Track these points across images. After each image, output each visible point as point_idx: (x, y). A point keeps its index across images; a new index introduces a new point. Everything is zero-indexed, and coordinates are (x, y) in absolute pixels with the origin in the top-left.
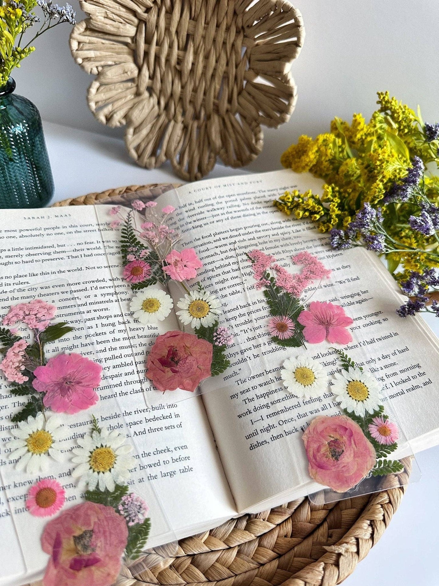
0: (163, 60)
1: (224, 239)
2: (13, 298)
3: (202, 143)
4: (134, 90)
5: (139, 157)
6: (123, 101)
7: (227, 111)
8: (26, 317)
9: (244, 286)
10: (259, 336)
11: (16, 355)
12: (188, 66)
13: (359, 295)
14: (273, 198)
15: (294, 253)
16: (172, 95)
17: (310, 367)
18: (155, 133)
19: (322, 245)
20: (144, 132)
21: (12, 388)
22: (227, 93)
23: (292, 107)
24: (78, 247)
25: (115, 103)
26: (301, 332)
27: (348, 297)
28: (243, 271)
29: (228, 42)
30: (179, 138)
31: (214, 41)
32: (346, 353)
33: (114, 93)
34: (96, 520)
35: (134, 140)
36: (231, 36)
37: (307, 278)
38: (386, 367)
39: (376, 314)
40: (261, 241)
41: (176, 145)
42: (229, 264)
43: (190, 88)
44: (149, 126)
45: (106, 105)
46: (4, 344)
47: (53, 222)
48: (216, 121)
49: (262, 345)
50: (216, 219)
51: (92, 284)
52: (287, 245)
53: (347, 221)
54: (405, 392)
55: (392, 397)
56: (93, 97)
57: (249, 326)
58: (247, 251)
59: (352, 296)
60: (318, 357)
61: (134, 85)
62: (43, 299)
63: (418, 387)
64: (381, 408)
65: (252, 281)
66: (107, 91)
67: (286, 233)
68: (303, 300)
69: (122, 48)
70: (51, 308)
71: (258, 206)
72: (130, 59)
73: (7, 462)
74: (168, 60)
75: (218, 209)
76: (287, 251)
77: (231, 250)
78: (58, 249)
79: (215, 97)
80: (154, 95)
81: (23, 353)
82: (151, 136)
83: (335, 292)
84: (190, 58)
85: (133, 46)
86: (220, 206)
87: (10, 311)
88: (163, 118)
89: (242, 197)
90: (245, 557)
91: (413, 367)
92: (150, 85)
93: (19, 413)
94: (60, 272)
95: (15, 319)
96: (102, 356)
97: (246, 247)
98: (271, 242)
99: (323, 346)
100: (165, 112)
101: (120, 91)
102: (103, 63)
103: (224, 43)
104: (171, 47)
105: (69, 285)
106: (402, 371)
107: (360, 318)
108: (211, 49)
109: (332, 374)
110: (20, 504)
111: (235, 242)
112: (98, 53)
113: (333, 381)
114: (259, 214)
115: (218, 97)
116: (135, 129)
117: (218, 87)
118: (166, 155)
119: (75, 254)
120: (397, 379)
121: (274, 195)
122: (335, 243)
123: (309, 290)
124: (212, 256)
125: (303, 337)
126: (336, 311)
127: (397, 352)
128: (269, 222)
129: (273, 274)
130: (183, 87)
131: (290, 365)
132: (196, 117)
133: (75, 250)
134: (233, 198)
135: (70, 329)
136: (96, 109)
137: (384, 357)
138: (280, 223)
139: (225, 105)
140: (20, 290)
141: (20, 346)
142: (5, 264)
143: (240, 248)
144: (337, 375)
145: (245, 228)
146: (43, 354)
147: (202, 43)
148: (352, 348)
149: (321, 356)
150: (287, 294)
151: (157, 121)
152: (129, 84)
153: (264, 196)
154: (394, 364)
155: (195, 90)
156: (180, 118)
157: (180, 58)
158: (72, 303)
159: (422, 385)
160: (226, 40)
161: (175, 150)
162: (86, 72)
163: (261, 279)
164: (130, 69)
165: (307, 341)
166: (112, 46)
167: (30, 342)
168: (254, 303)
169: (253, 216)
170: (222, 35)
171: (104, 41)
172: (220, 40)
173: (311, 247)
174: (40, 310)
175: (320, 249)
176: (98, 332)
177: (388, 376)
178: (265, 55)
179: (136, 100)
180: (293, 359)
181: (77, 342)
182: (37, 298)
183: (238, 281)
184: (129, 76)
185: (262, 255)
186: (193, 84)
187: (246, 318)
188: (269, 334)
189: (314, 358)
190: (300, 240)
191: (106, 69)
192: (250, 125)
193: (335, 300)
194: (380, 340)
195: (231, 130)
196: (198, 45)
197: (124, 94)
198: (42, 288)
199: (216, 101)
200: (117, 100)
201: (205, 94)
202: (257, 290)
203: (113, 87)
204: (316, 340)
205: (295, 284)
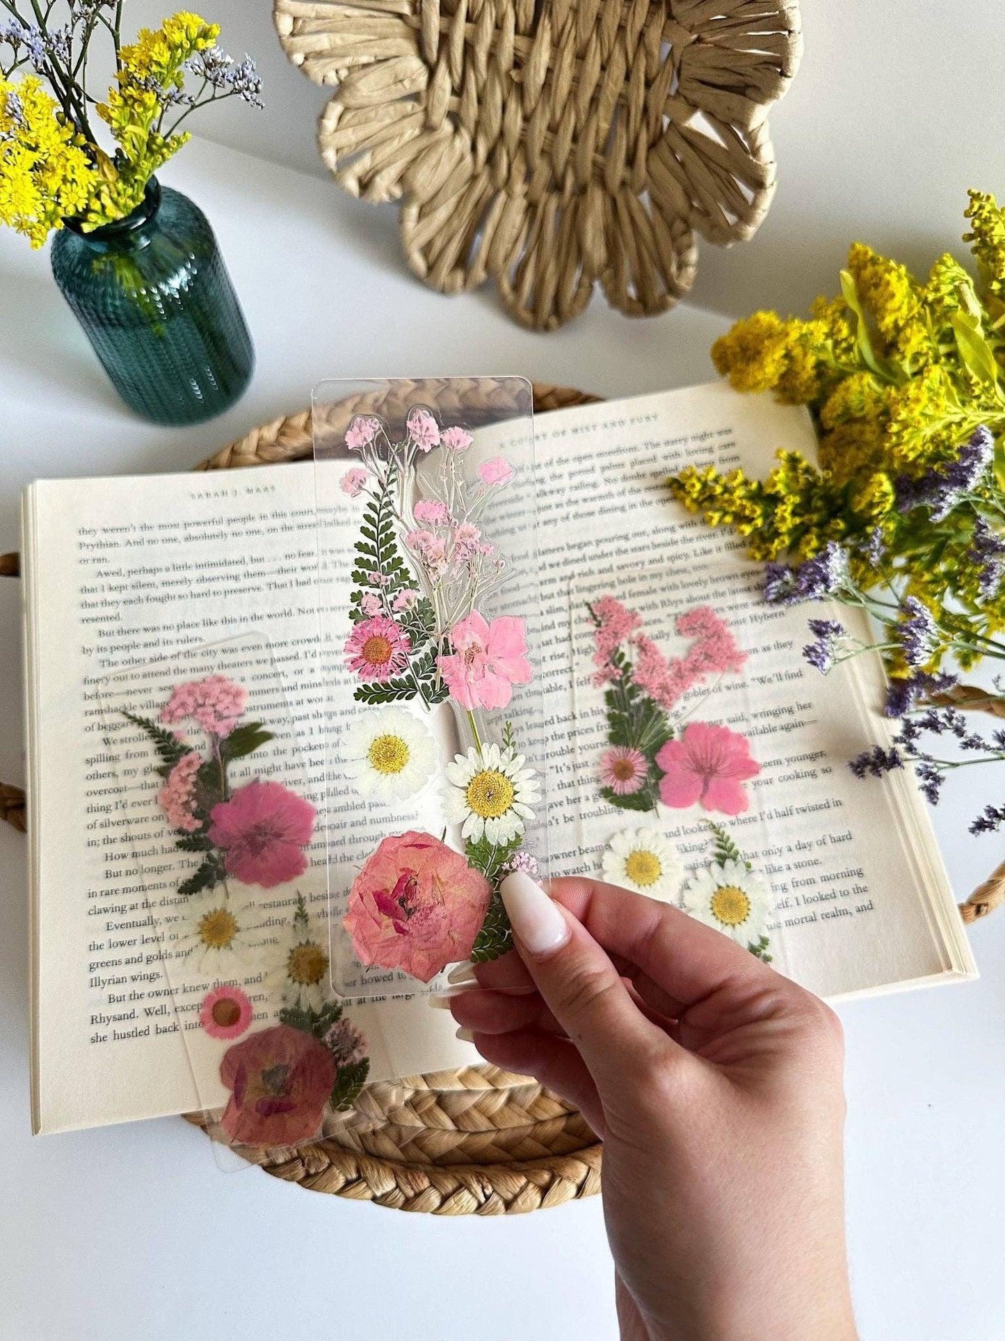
0: (482, 57)
1: (552, 566)
2: (178, 671)
3: (564, 250)
4: (420, 117)
5: (431, 268)
6: (396, 144)
7: (623, 184)
8: (200, 710)
9: (572, 676)
10: (581, 782)
11: (184, 780)
12: (537, 77)
13: (790, 711)
14: (671, 463)
15: (683, 608)
16: (502, 133)
17: (657, 852)
18: (466, 216)
19: (748, 589)
20: (442, 214)
21: (179, 838)
22: (624, 142)
23: (759, 211)
24: (287, 564)
25: (379, 149)
26: (656, 784)
27: (767, 714)
28: (575, 644)
29: (629, 28)
30: (515, 231)
31: (599, 20)
32: (728, 831)
33: (374, 127)
34: (293, 1052)
35: (418, 234)
36: (637, 17)
37: (695, 669)
38: (798, 866)
39: (813, 757)
40: (623, 575)
41: (510, 246)
42: (552, 626)
43: (540, 125)
44: (453, 201)
45: (358, 156)
46: (165, 760)
47: (245, 505)
48: (597, 202)
49: (583, 800)
50: (544, 516)
51: (307, 646)
52: (674, 587)
53: (808, 543)
54: (819, 917)
55: (790, 923)
56: (330, 138)
57: (567, 759)
58: (590, 598)
59: (776, 714)
60: (676, 834)
61: (419, 108)
62: (225, 673)
63: (845, 913)
64: (764, 942)
65: (588, 666)
66: (360, 123)
67: (678, 557)
68: (677, 715)
69: (391, 25)
70: (238, 694)
71: (636, 484)
72: (409, 48)
73: (174, 954)
74: (492, 56)
75: (552, 492)
76: (671, 603)
77: (560, 593)
78: (252, 568)
79: (596, 150)
80: (463, 131)
81: (192, 778)
82: (455, 222)
83: (746, 701)
84: (542, 56)
85: (414, 20)
86: (556, 484)
87: (174, 696)
88: (483, 182)
89: (605, 461)
90: (517, 1109)
91: (849, 874)
92: (454, 108)
93: (190, 881)
94: (255, 618)
95: (180, 712)
96: (318, 788)
97: (590, 589)
98: (643, 578)
99: (693, 814)
100: (487, 168)
101: (388, 121)
102: (348, 61)
103: (621, 28)
104: (499, 27)
105: (268, 646)
106: (825, 879)
107: (779, 762)
108: (589, 40)
109: (693, 868)
110: (193, 1017)
111: (571, 577)
112: (337, 39)
113: (692, 883)
114: (633, 506)
115: (604, 149)
116: (421, 209)
117: (605, 126)
118: (487, 266)
119: (280, 579)
120: (809, 892)
121: (677, 455)
122: (773, 591)
123: (695, 694)
124: (524, 602)
125: (658, 793)
126: (734, 746)
127: (828, 840)
128: (649, 527)
129: (631, 654)
130: (526, 119)
131: (623, 846)
132: (556, 186)
133: (282, 571)
134: (586, 464)
135: (268, 736)
136: (338, 164)
137: (801, 847)
138: (672, 529)
139: (618, 171)
140: (188, 654)
141: (189, 764)
142: (162, 600)
143: (580, 590)
144: (702, 872)
145: (598, 542)
146: (226, 780)
147: (570, 21)
148: (744, 822)
149: (682, 833)
150: (648, 702)
151: (470, 189)
152: (409, 106)
153: (654, 459)
154: (815, 863)
155: (553, 129)
156: (519, 187)
157: (520, 54)
158: (272, 683)
159: (854, 911)
160: (626, 20)
161: (506, 258)
162: (314, 83)
163: (607, 665)
164: (409, 74)
165: (666, 802)
166: (369, 21)
167: (206, 755)
168: (583, 715)
169: (619, 513)
170: (615, 12)
171: (349, 12)
172: (611, 23)
173: (723, 594)
174: (222, 696)
175: (741, 598)
176: (313, 744)
177: (796, 884)
178: (712, 72)
179: (424, 142)
180: (630, 834)
181: (279, 761)
182: (216, 671)
183: (562, 664)
184: (408, 87)
185: (620, 610)
186: (548, 115)
187: (564, 743)
188: (598, 781)
189: (668, 835)
190: (704, 575)
191: (355, 76)
192: (670, 226)
193: (741, 718)
194: (804, 811)
195: (628, 230)
196: (560, 28)
197: (396, 129)
198: (224, 651)
199: (600, 158)
200: (382, 142)
201: (575, 139)
202: (595, 687)
203: (372, 114)
204: (680, 801)
205: (668, 680)
